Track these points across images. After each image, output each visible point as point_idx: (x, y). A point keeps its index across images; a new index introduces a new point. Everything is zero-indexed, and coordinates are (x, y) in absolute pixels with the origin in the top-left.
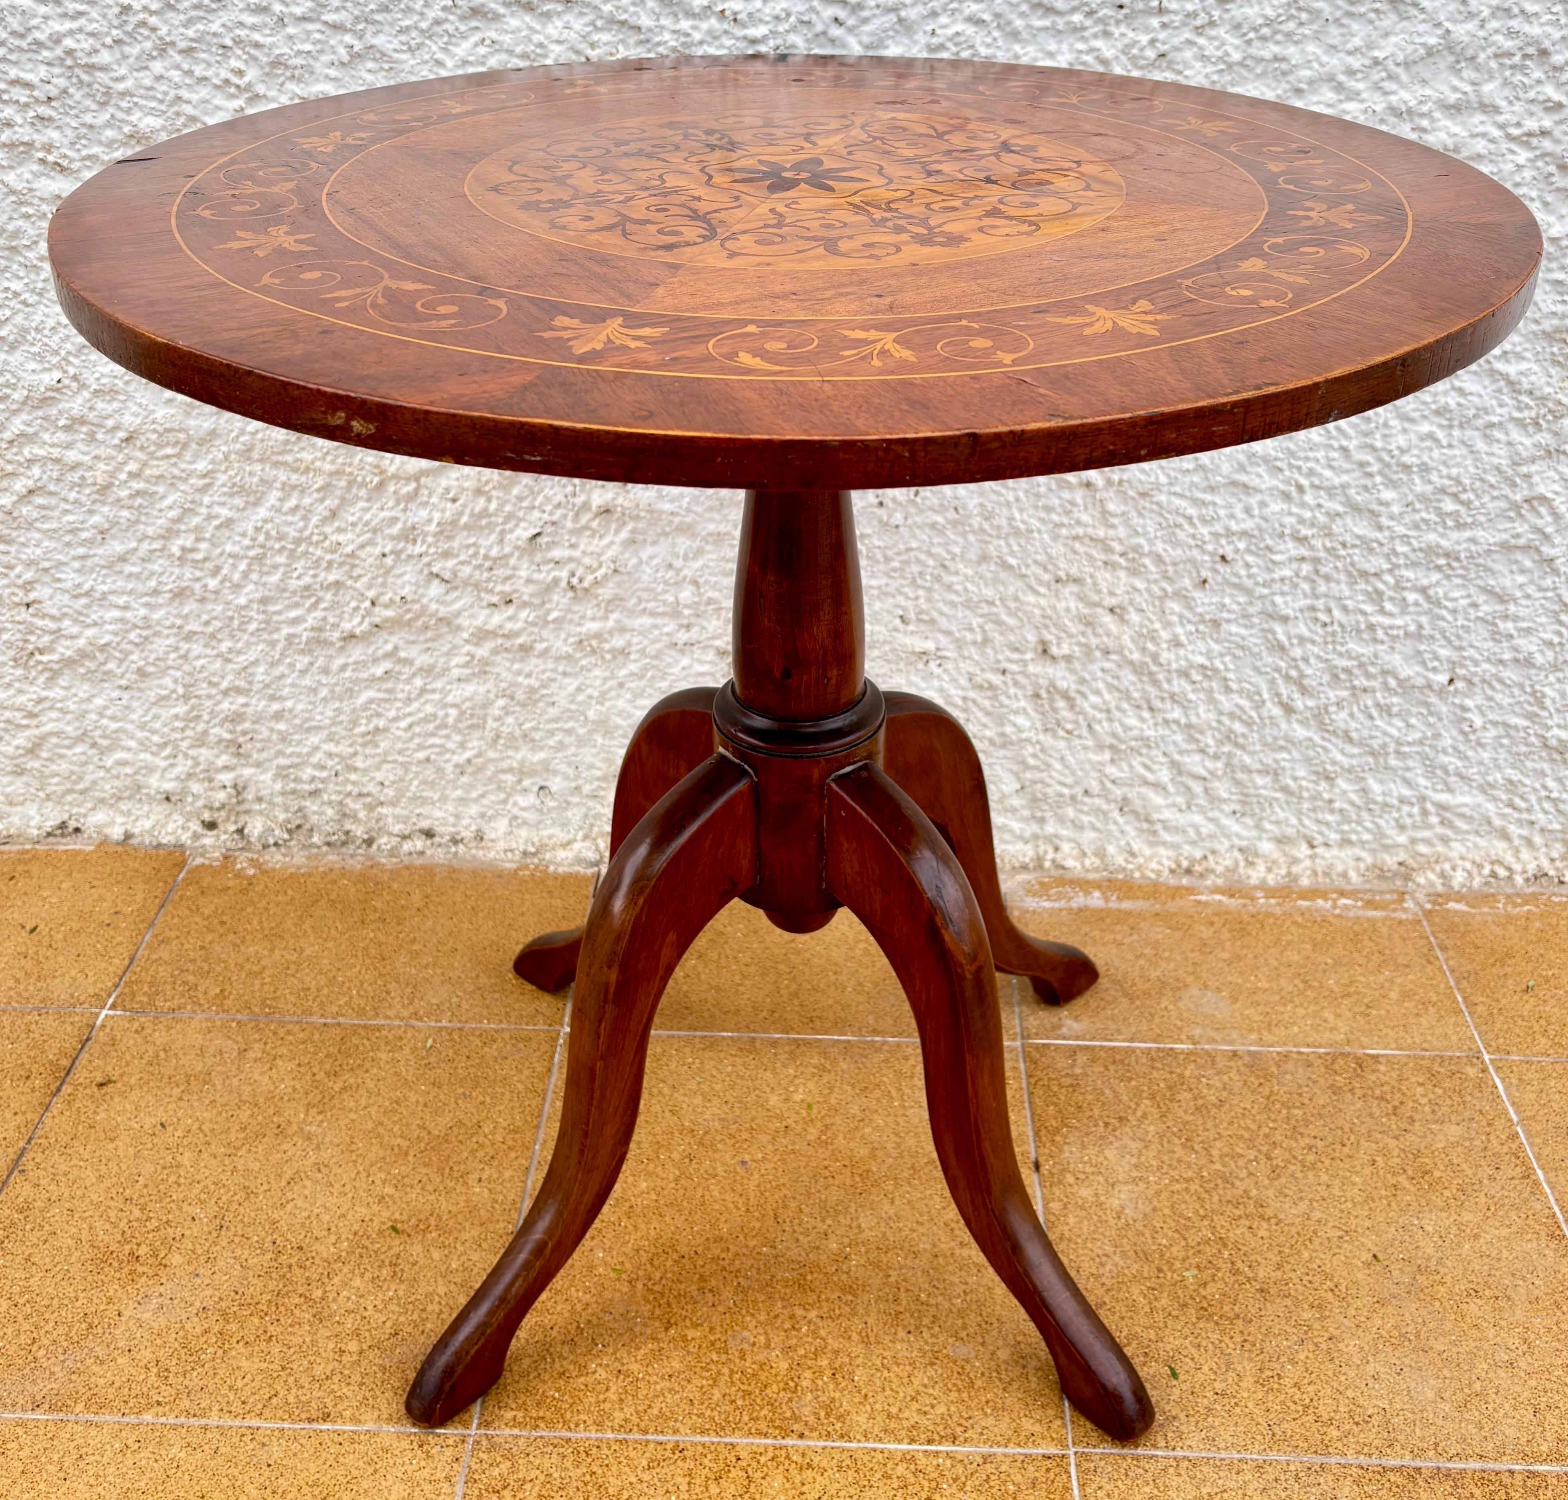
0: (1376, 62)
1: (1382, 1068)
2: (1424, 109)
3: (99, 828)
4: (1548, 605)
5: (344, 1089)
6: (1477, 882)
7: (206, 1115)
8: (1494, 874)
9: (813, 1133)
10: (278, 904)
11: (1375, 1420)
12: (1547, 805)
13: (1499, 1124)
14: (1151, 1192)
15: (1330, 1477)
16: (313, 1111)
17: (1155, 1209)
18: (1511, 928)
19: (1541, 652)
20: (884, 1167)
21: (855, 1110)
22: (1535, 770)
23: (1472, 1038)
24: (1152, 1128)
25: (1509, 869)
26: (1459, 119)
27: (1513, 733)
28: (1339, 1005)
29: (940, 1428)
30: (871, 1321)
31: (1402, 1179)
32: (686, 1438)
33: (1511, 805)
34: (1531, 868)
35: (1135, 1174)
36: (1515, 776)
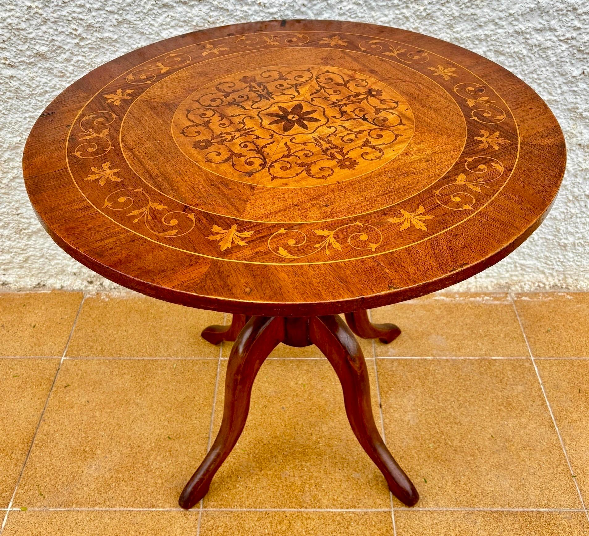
0: (511, 14)
1: (497, 364)
2: (528, 31)
3: (52, 285)
4: (563, 200)
5: (147, 385)
6: (533, 289)
7: (102, 397)
8: (539, 286)
9: (306, 395)
10: (118, 313)
11: (490, 495)
12: (558, 263)
13: (535, 385)
14: (418, 415)
15: (475, 516)
16: (138, 394)
17: (420, 421)
18: (544, 307)
19: (560, 215)
20: (330, 408)
21: (319, 387)
22: (555, 253)
23: (528, 352)
24: (419, 390)
25: (544, 284)
26: (541, 34)
27: (548, 241)
28: (483, 340)
29: (350, 504)
30: (327, 466)
31: (502, 407)
32: (269, 509)
33: (546, 263)
34: (552, 283)
35: (413, 408)
36: (548, 254)
